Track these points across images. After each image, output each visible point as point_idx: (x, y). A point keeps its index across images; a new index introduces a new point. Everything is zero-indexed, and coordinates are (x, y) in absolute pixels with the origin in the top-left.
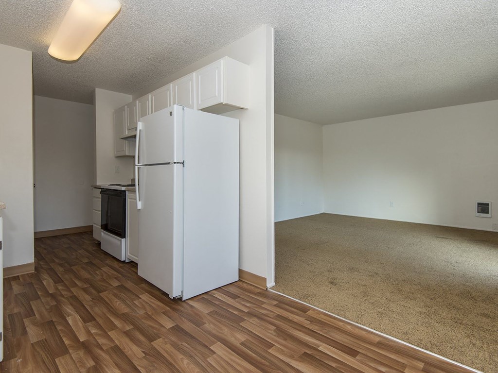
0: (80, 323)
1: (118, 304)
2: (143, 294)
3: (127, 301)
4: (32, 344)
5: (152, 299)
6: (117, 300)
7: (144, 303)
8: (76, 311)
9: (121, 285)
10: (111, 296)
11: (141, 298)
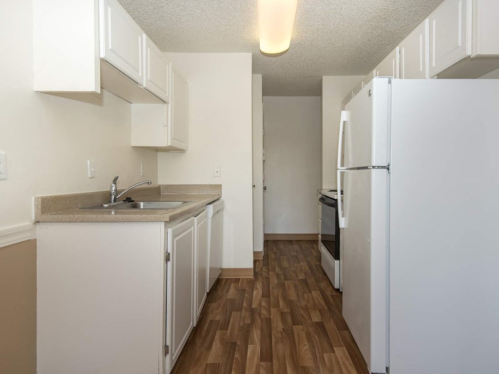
0: (256, 359)
1: (305, 349)
2: (340, 346)
3: (316, 349)
4: (207, 364)
5: (348, 359)
6: (307, 343)
7: (334, 362)
8: (261, 341)
9: (321, 322)
10: (303, 334)
11: (334, 352)
